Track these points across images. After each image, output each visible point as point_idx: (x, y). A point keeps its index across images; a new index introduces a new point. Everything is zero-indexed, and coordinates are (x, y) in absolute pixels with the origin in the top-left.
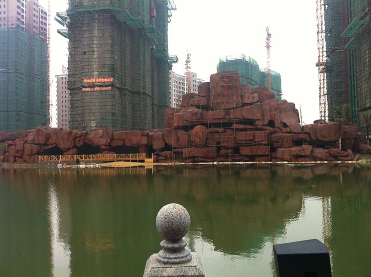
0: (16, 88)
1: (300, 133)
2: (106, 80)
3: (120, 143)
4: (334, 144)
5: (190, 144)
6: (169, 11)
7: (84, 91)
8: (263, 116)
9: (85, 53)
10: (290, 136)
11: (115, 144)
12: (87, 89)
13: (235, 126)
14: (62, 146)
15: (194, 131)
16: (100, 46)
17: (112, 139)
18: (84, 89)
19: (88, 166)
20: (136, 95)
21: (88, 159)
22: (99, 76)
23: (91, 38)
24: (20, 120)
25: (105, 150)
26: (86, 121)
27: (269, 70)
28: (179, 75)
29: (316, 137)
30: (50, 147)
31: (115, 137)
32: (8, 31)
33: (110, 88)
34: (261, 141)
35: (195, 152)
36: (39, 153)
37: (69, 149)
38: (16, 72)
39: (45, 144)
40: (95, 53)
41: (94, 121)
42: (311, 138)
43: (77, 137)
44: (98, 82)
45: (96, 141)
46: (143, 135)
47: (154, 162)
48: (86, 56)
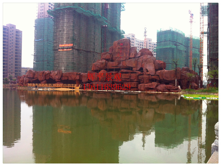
0: (48, 49)
1: (153, 75)
2: (69, 45)
3: (66, 78)
5: (98, 80)
7: (59, 51)
9: (60, 31)
10: (147, 77)
11: (63, 79)
12: (60, 50)
14: (39, 79)
15: (100, 73)
16: (67, 27)
17: (62, 76)
18: (59, 50)
19: (48, 89)
22: (67, 43)
23: (63, 23)
25: (58, 81)
27: (191, 36)
28: (140, 40)
29: (163, 78)
30: (35, 79)
31: (64, 75)
32: (44, 20)
33: (71, 49)
35: (99, 84)
36: (29, 82)
37: (43, 81)
38: (48, 41)
39: (33, 78)
40: (65, 31)
41: (63, 67)
42: (160, 78)
43: (46, 75)
44: (66, 46)
45: (54, 77)
46: (77, 74)
47: (79, 89)
48: (61, 33)
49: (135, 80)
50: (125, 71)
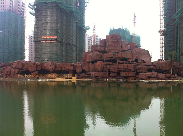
0: (9, 41)
1: (151, 66)
2: (53, 37)
3: (60, 69)
4: (168, 71)
5: (95, 70)
6: (85, 4)
8: (132, 56)
9: (43, 23)
10: (146, 67)
11: (57, 69)
13: (118, 61)
14: (30, 70)
15: (97, 64)
16: (51, 20)
17: (56, 67)
18: (42, 42)
19: (43, 80)
20: (68, 45)
21: (43, 77)
22: (50, 35)
23: (46, 16)
24: (10, 56)
25: (52, 72)
26: (42, 58)
27: (135, 34)
28: (90, 36)
29: (159, 67)
30: (24, 70)
31: (57, 66)
32: (5, 13)
33: (55, 41)
34: (131, 69)
35: (97, 74)
36: (18, 73)
37: (34, 71)
38: (8, 33)
39: (22, 69)
41: (47, 58)
42: (156, 68)
43: (38, 66)
44: (49, 38)
45: (47, 68)
46: (71, 65)
47: (76, 79)
48: (44, 25)
49: (132, 70)
50: (121, 62)
